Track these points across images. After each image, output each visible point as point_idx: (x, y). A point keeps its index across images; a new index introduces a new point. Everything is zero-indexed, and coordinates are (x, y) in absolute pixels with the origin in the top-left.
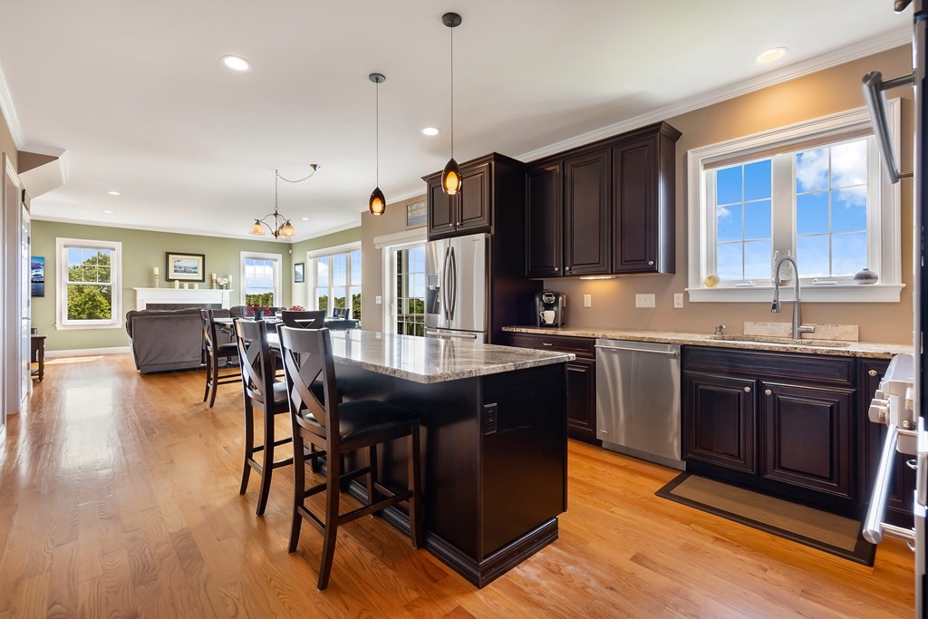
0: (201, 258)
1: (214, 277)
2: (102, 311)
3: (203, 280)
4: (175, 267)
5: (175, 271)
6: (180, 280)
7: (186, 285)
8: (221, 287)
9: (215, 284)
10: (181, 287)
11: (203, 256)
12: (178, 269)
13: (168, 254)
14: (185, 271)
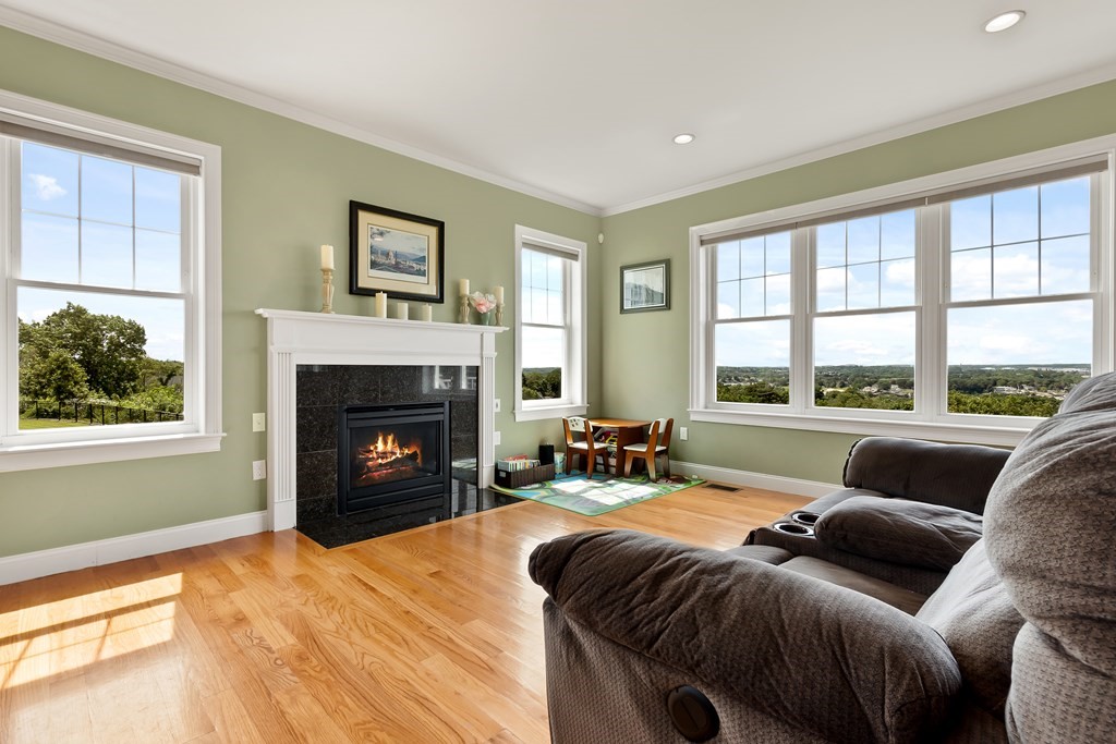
0: (433, 231)
1: (466, 289)
2: (76, 383)
3: (440, 300)
4: (373, 251)
5: (374, 265)
6: (392, 295)
7: (404, 306)
8: (479, 318)
9: (467, 310)
10: (391, 314)
11: (440, 226)
12: (381, 260)
13: (355, 208)
14: (397, 268)
